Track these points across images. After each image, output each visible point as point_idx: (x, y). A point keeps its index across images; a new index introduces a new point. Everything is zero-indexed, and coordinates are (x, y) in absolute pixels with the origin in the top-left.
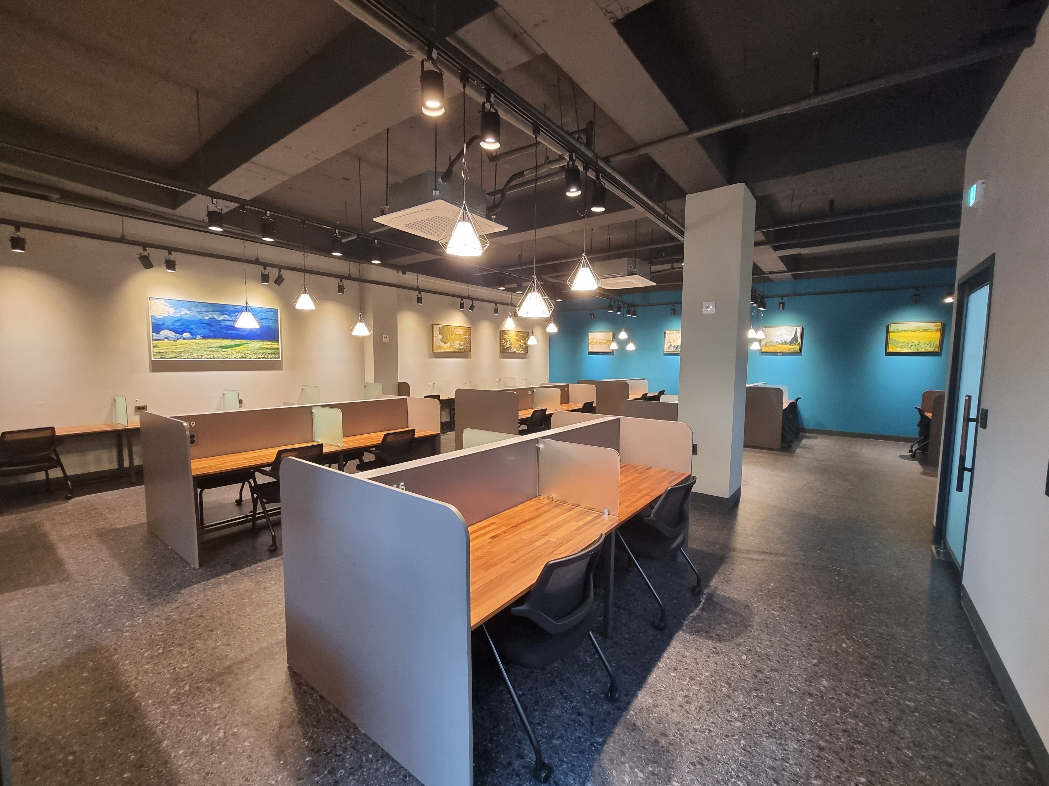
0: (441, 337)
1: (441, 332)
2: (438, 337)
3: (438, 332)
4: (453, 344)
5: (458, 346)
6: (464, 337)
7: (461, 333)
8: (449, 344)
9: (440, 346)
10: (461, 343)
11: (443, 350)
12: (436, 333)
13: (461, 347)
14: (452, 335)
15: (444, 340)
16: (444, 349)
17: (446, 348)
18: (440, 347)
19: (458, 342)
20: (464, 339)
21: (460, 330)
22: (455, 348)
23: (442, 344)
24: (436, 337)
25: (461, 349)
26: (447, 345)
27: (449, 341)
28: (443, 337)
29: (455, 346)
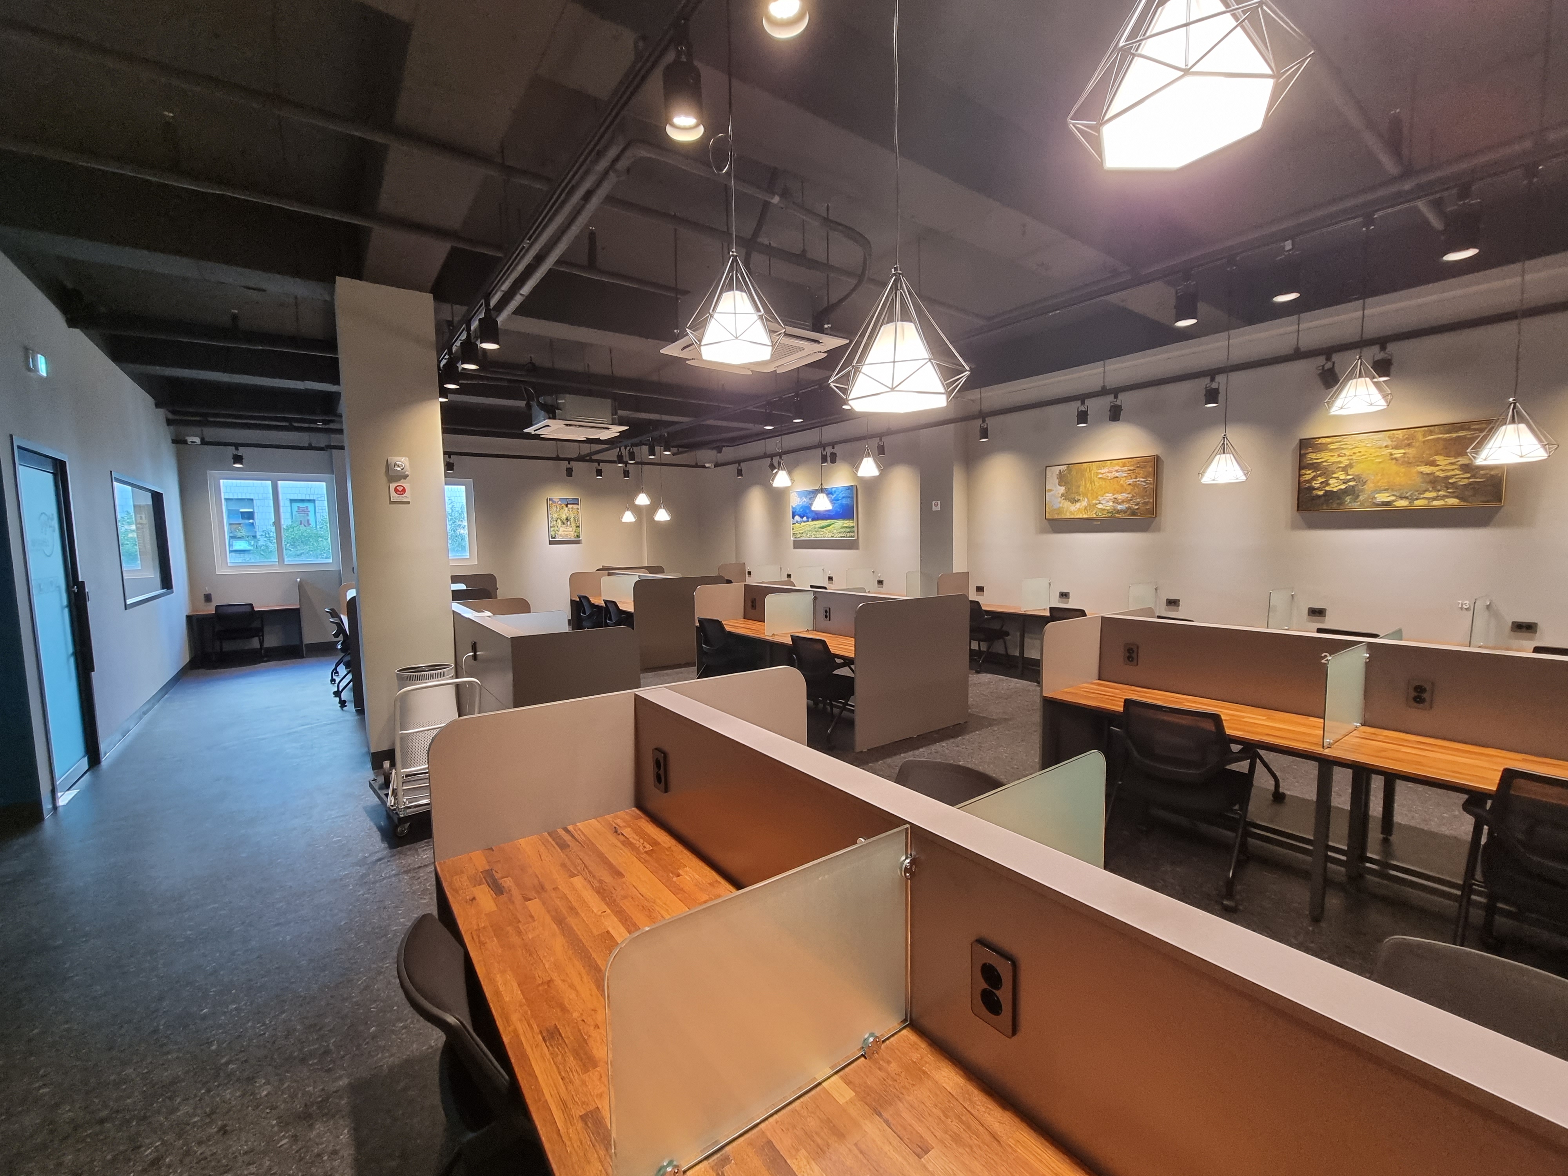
0: (1062, 490)
1: (1062, 479)
2: (1056, 490)
3: (1057, 481)
4: (1094, 502)
5: (1111, 504)
6: (1131, 481)
7: (1117, 474)
8: (1084, 503)
9: (1059, 509)
10: (1120, 497)
11: (1068, 516)
12: (1053, 483)
13: (1119, 507)
14: (1092, 482)
15: (1073, 496)
16: (1071, 513)
17: (1075, 510)
19: (1109, 496)
20: (1129, 488)
21: (1117, 468)
22: (1103, 510)
23: (1067, 504)
24: (1050, 491)
25: (1118, 512)
26: (1078, 505)
27: (1085, 495)
28: (1068, 490)
29: (1100, 506)
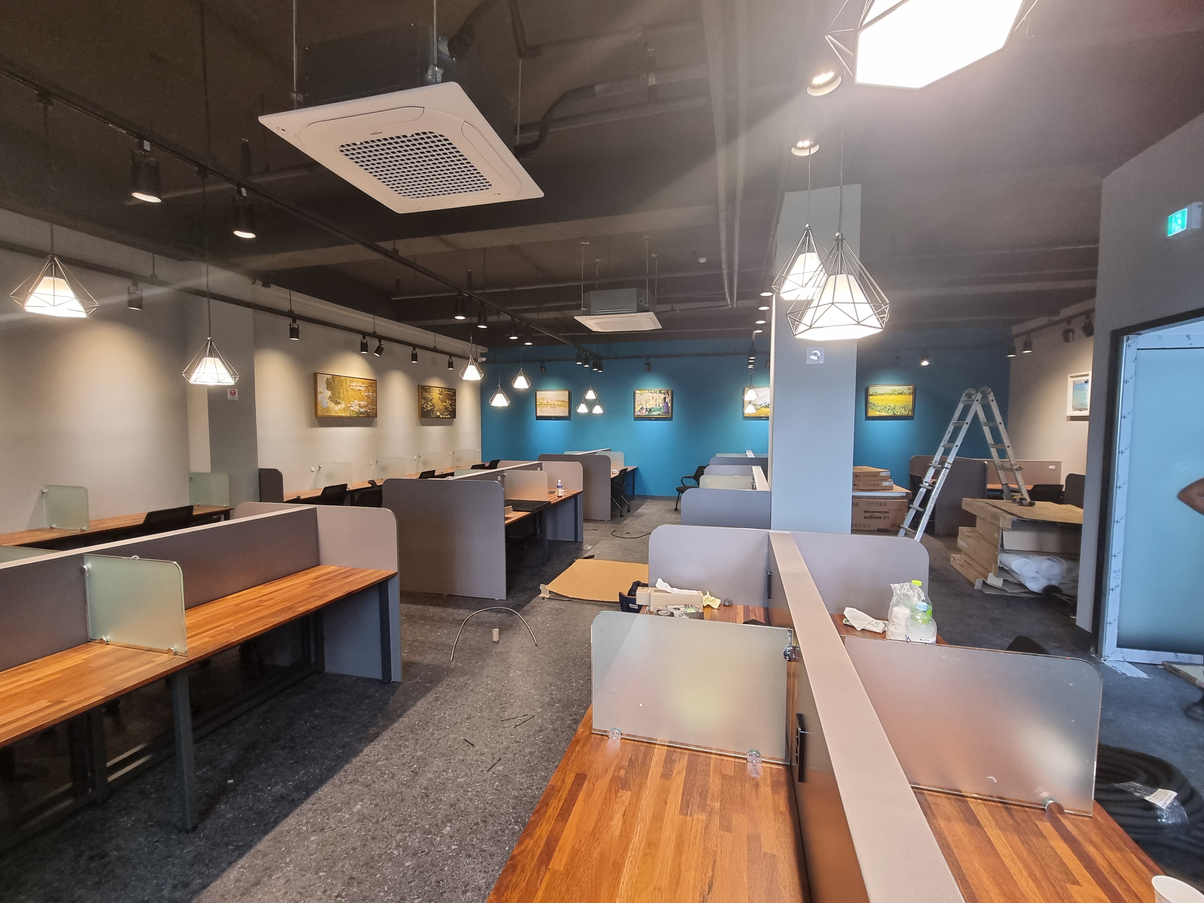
0: (329, 393)
1: (330, 385)
2: (324, 394)
3: (325, 386)
4: (349, 405)
5: (358, 407)
6: (367, 394)
7: (360, 388)
8: (343, 405)
9: (327, 407)
10: (362, 403)
11: (333, 414)
12: (322, 387)
13: (362, 410)
14: (347, 391)
15: (336, 399)
16: (336, 412)
17: (338, 410)
18: (328, 409)
19: (356, 402)
20: (366, 398)
21: (360, 384)
22: (353, 411)
23: (332, 405)
24: (321, 393)
25: (361, 413)
26: (339, 406)
27: (344, 400)
28: (333, 394)
29: (352, 408)
